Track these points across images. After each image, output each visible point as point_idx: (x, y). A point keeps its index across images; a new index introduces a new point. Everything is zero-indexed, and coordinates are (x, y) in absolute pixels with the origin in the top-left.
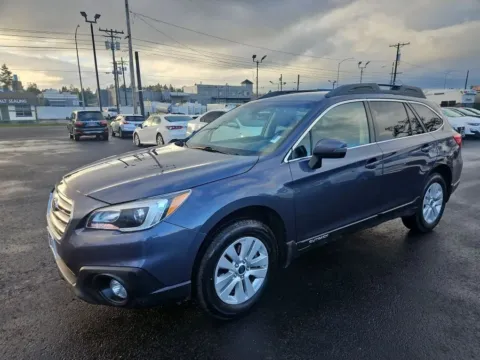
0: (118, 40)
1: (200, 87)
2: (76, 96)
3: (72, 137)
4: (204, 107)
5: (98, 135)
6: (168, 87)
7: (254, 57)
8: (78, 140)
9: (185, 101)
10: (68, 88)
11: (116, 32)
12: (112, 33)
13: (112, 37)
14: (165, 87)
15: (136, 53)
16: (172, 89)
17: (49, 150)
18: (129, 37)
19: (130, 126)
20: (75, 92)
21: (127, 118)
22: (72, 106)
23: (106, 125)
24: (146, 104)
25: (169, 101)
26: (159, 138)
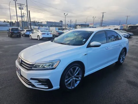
0: (23, 7)
1: (47, 22)
2: (9, 23)
3: (9, 36)
4: (49, 28)
5: (17, 35)
6: (37, 22)
7: (64, 14)
8: (11, 37)
9: (43, 26)
10: (6, 21)
11: (22, 4)
12: (21, 5)
13: (21, 6)
14: (36, 22)
15: (29, 11)
16: (38, 22)
17: (3, 40)
18: (27, 6)
19: (28, 33)
20: (8, 22)
21: (27, 31)
22: (8, 26)
23: (20, 32)
24: (32, 26)
25: (38, 26)
26: (38, 37)
